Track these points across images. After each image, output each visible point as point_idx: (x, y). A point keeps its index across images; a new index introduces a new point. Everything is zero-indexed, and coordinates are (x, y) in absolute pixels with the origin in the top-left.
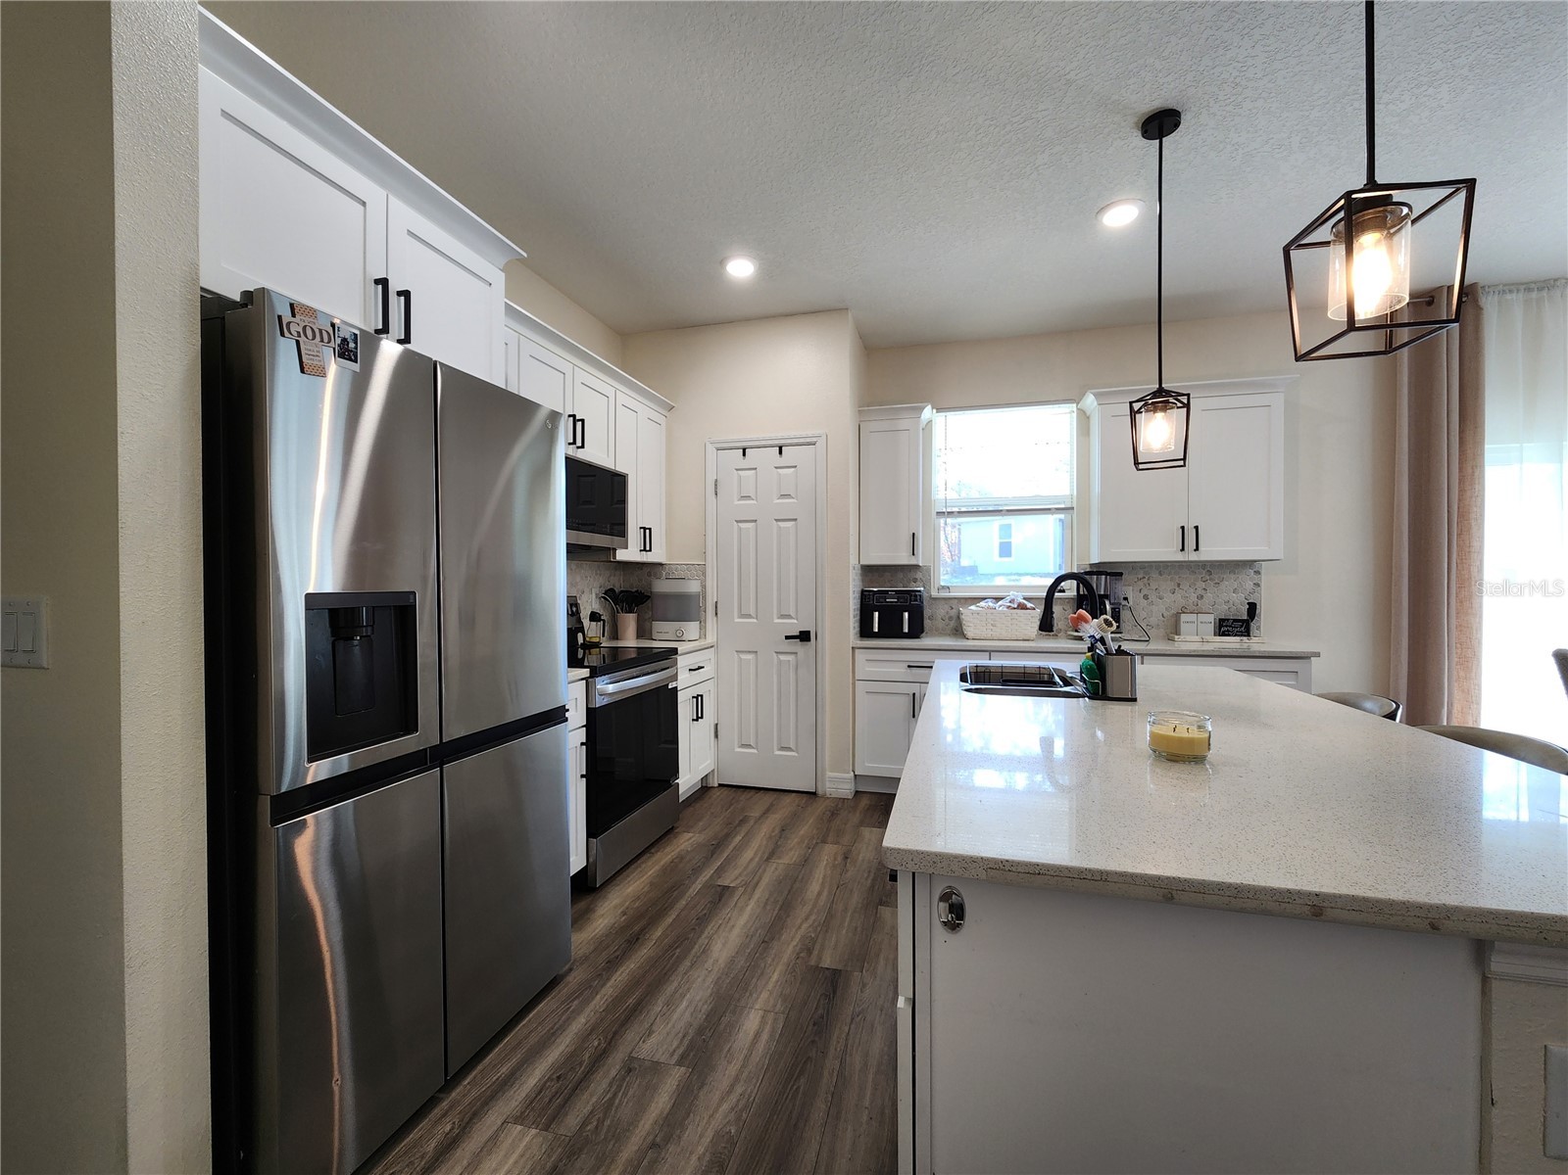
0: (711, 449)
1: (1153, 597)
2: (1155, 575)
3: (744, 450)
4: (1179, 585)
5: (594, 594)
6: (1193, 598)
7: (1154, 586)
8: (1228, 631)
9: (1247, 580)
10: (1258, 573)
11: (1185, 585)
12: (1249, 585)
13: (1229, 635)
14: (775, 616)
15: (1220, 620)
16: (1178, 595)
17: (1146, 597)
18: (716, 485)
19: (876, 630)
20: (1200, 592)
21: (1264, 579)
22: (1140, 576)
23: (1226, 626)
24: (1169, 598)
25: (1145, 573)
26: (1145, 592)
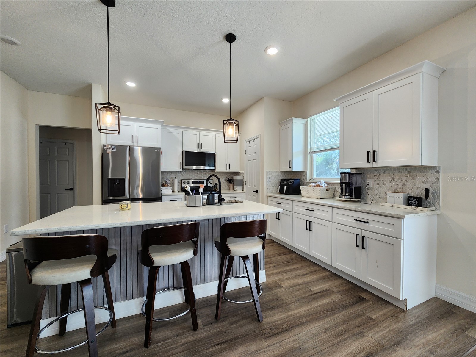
0: (245, 142)
1: (381, 184)
2: (382, 173)
3: (254, 140)
4: (393, 178)
5: (223, 179)
6: (400, 185)
7: (381, 179)
8: (411, 203)
9: (431, 176)
10: (438, 172)
11: (396, 178)
12: (432, 179)
13: (411, 205)
14: (254, 186)
15: (410, 197)
16: (393, 183)
17: (378, 184)
18: (246, 152)
19: (285, 192)
20: (404, 182)
21: (442, 175)
22: (375, 174)
23: (411, 200)
24: (388, 185)
25: (377, 173)
26: (377, 181)
